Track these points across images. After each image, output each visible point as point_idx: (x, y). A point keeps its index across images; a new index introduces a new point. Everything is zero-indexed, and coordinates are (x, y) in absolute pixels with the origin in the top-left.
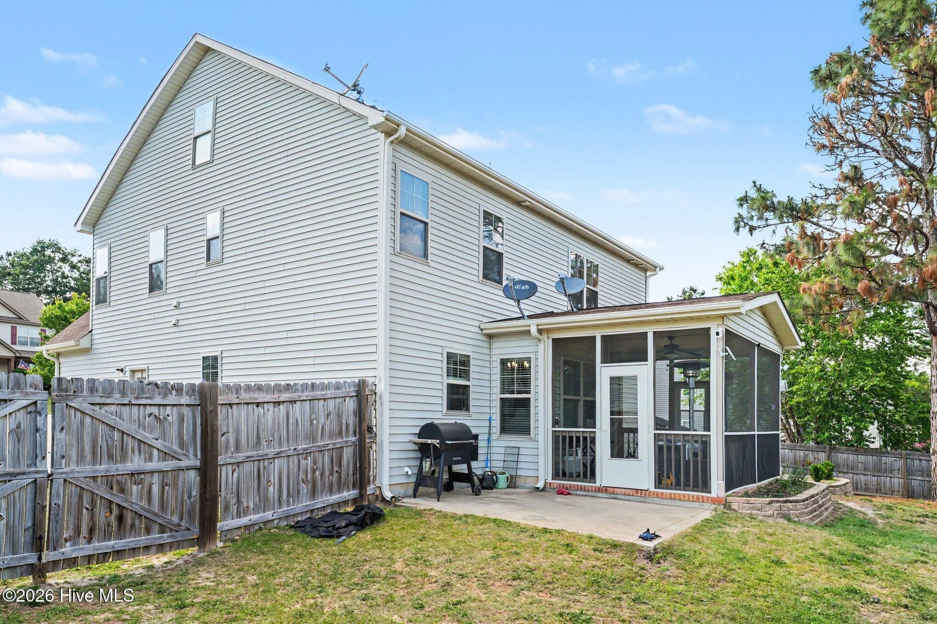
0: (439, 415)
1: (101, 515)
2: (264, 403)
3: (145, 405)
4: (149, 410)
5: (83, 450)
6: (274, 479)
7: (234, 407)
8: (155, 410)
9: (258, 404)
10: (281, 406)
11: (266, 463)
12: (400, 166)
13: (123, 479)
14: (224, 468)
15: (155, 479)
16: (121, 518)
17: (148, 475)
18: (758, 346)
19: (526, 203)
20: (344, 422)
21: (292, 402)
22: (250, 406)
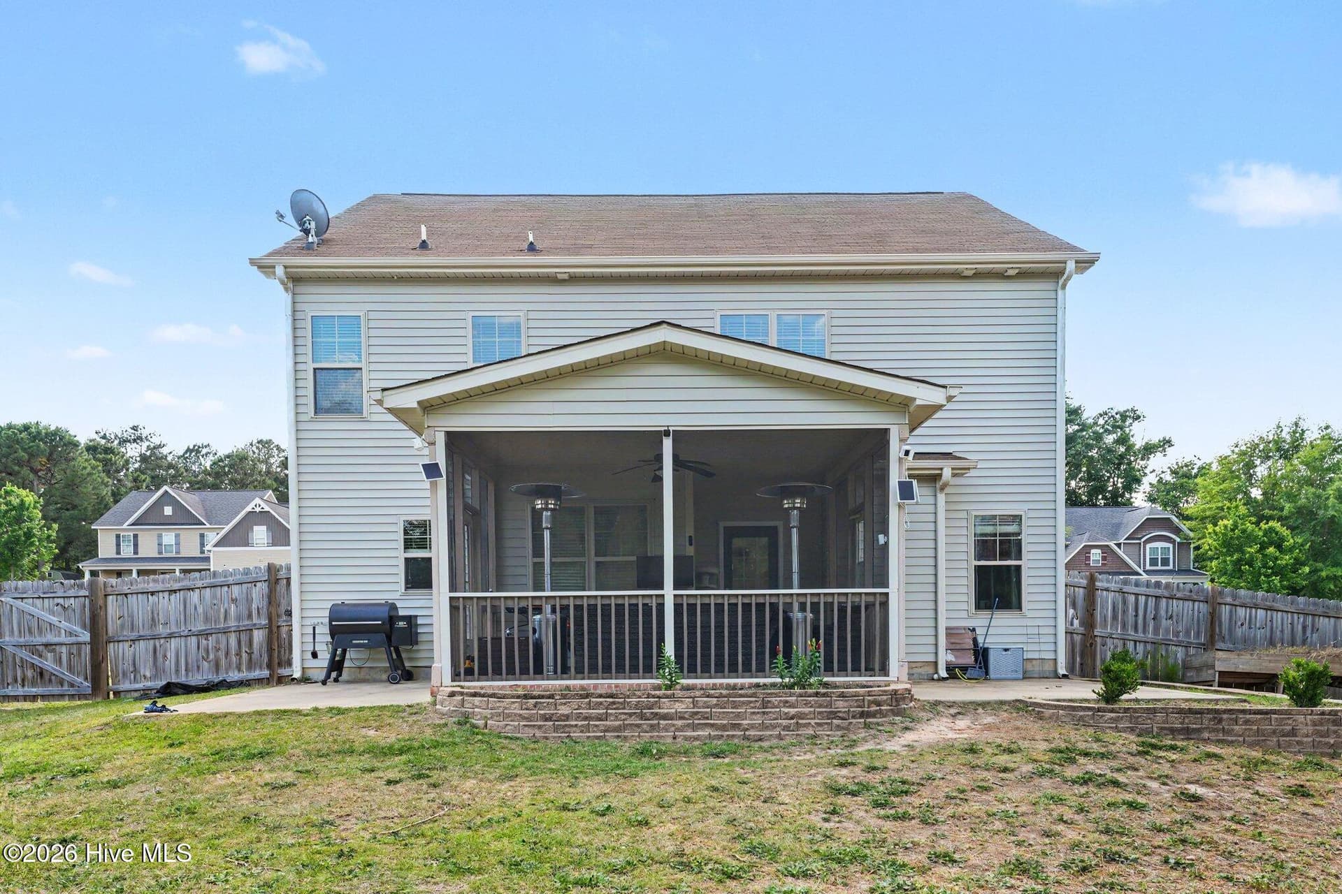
0: (397, 596)
1: (29, 673)
2: (158, 592)
3: (54, 598)
4: (57, 601)
5: (13, 628)
6: (171, 655)
7: (129, 596)
8: (61, 601)
9: (153, 593)
10: (178, 594)
11: (162, 641)
12: (310, 310)
13: (41, 648)
14: (121, 644)
15: (64, 649)
16: (41, 674)
17: (58, 647)
18: (667, 433)
19: (559, 276)
20: (254, 606)
21: (189, 589)
22: (145, 595)
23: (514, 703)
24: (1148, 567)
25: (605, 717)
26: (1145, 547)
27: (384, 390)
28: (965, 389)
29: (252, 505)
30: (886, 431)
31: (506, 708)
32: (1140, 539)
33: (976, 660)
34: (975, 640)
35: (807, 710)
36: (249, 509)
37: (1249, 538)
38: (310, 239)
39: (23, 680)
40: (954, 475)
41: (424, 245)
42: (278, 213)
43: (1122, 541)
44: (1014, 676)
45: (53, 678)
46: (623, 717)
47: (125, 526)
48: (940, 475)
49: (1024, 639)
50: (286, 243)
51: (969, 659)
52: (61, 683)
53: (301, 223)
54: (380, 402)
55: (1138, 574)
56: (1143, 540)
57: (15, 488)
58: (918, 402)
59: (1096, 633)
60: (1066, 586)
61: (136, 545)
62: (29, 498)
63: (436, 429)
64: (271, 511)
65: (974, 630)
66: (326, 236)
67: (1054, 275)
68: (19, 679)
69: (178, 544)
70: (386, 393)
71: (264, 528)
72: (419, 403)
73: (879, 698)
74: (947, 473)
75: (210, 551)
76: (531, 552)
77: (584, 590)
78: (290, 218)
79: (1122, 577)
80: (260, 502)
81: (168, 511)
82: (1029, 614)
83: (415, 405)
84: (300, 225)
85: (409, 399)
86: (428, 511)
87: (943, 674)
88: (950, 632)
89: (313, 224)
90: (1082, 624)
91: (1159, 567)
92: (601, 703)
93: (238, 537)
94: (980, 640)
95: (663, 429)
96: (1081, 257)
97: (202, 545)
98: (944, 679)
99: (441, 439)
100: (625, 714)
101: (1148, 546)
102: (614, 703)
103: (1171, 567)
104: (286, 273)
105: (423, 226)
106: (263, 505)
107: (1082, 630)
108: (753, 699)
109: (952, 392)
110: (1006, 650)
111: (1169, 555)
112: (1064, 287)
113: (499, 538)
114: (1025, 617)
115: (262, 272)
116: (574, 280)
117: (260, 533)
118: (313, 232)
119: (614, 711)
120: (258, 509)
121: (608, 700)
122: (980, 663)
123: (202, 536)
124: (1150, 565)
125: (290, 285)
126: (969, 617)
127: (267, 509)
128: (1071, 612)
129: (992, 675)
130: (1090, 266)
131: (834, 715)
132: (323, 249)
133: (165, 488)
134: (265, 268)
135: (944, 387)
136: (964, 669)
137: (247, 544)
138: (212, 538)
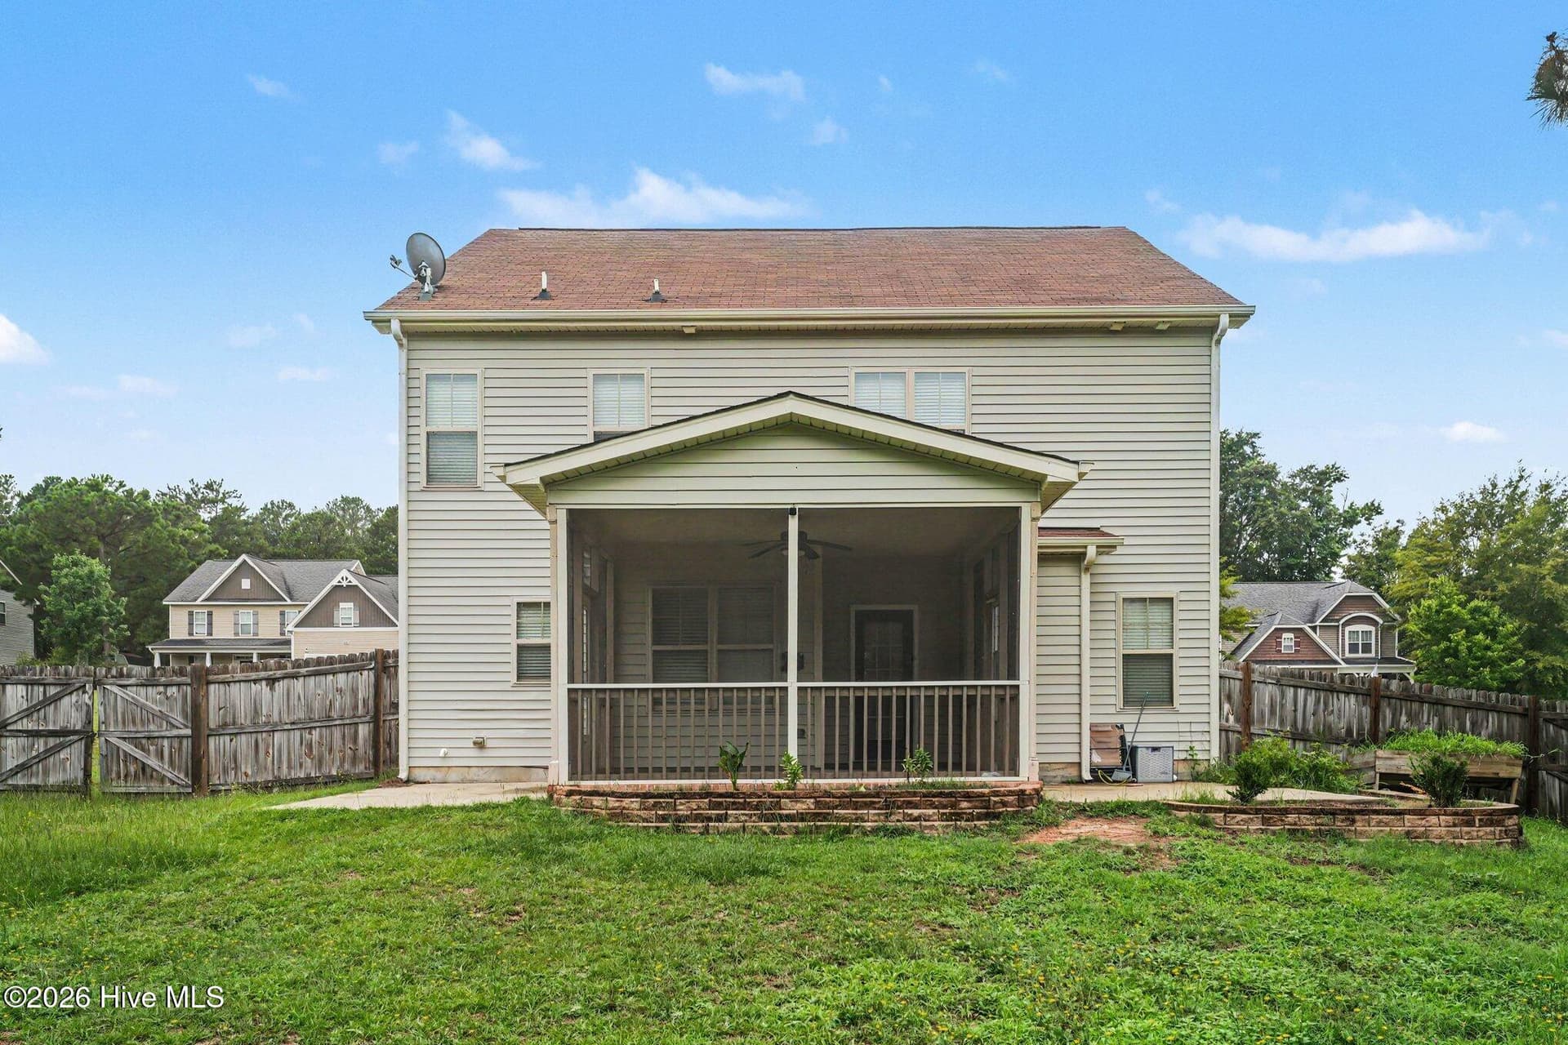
1: (132, 768)
2: (262, 680)
3: (156, 686)
4: (159, 689)
5: (117, 718)
6: (273, 751)
7: (232, 684)
8: (163, 689)
9: (255, 682)
10: (281, 682)
11: (264, 735)
12: (426, 369)
13: (144, 741)
14: (222, 738)
15: (166, 743)
16: (143, 769)
17: (160, 740)
18: (792, 512)
19: (687, 331)
20: (360, 696)
21: (293, 678)
22: (248, 684)
23: (632, 802)
24: (1347, 655)
25: (725, 818)
26: (1343, 631)
27: (507, 465)
28: (1097, 466)
29: (338, 578)
30: (1018, 509)
31: (624, 808)
32: (1338, 621)
33: (1123, 761)
34: (1122, 738)
35: (931, 812)
36: (335, 582)
37: (1454, 621)
38: (426, 289)
39: (126, 776)
40: (1099, 554)
41: (544, 295)
42: (393, 259)
43: (1317, 623)
44: (1163, 778)
45: (154, 773)
46: (743, 818)
47: (198, 602)
48: (1085, 554)
49: (1175, 737)
50: (399, 293)
51: (1114, 760)
52: (162, 779)
53: (417, 271)
54: (503, 479)
55: (1336, 662)
56: (1341, 622)
57: (84, 558)
58: (1050, 479)
59: (1252, 731)
60: (1221, 677)
61: (210, 624)
62: (97, 567)
63: (558, 506)
64: (359, 585)
65: (1122, 727)
66: (442, 282)
67: (1206, 331)
68: (122, 775)
69: (256, 624)
70: (509, 469)
71: (351, 605)
72: (542, 479)
73: (1006, 799)
74: (1091, 551)
75: (291, 632)
76: (650, 639)
77: (707, 682)
78: (405, 265)
79: (1279, 667)
80: (346, 573)
81: (246, 584)
82: (1182, 709)
83: (538, 482)
84: (415, 273)
85: (532, 476)
86: (547, 592)
87: (1087, 776)
88: (1095, 730)
89: (429, 271)
90: (1237, 720)
91: (1360, 655)
92: (721, 803)
93: (320, 616)
94: (1128, 738)
95: (789, 507)
96: (1236, 310)
97: (283, 624)
98: (1088, 782)
99: (562, 517)
100: (746, 815)
101: (1348, 629)
102: (734, 803)
103: (1373, 655)
104: (401, 326)
105: (544, 274)
106: (351, 578)
107: (1238, 727)
108: (877, 800)
109: (1084, 468)
110: (1155, 749)
111: (1371, 639)
112: (1218, 342)
113: (617, 623)
114: (1177, 713)
115: (376, 327)
116: (702, 335)
117: (347, 610)
118: (428, 280)
119: (734, 812)
120: (345, 583)
121: (728, 800)
122: (1128, 764)
123: (282, 614)
124: (1350, 652)
125: (405, 341)
126: (1118, 713)
127: (355, 582)
128: (1226, 707)
129: (1140, 777)
130: (1246, 321)
131: (958, 816)
132: (440, 298)
133: (244, 557)
134: (381, 324)
135: (1076, 463)
136: (1110, 771)
137: (331, 624)
138: (294, 616)
